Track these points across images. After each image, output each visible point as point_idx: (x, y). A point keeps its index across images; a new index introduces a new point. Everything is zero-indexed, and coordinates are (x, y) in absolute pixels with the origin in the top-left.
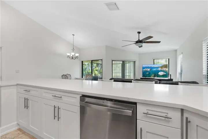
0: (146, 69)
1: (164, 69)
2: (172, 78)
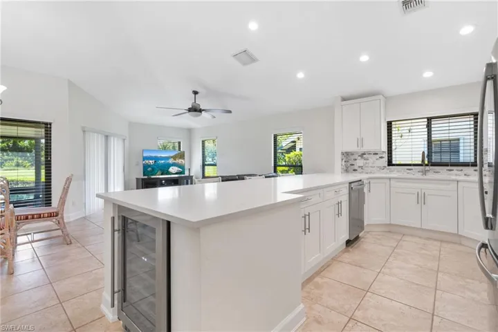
0: (147, 162)
1: (179, 161)
2: (191, 175)
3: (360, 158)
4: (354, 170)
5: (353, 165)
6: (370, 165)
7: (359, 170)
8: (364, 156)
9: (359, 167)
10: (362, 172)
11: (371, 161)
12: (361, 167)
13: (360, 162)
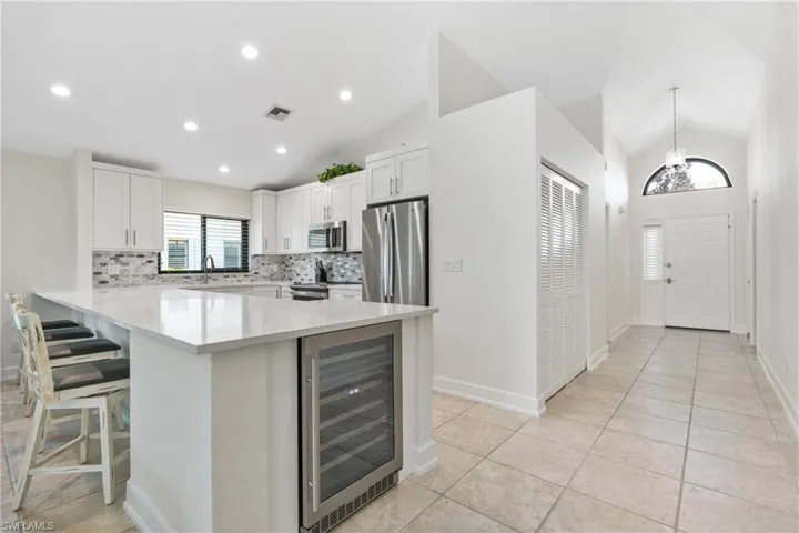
3: (113, 261)
4: (104, 282)
5: (100, 273)
6: (132, 273)
7: (112, 282)
8: (121, 259)
9: (112, 276)
10: (117, 285)
11: (132, 267)
12: (116, 277)
13: (114, 269)
